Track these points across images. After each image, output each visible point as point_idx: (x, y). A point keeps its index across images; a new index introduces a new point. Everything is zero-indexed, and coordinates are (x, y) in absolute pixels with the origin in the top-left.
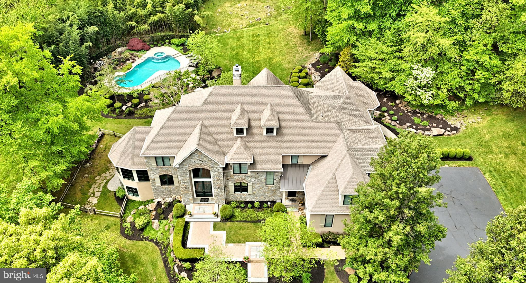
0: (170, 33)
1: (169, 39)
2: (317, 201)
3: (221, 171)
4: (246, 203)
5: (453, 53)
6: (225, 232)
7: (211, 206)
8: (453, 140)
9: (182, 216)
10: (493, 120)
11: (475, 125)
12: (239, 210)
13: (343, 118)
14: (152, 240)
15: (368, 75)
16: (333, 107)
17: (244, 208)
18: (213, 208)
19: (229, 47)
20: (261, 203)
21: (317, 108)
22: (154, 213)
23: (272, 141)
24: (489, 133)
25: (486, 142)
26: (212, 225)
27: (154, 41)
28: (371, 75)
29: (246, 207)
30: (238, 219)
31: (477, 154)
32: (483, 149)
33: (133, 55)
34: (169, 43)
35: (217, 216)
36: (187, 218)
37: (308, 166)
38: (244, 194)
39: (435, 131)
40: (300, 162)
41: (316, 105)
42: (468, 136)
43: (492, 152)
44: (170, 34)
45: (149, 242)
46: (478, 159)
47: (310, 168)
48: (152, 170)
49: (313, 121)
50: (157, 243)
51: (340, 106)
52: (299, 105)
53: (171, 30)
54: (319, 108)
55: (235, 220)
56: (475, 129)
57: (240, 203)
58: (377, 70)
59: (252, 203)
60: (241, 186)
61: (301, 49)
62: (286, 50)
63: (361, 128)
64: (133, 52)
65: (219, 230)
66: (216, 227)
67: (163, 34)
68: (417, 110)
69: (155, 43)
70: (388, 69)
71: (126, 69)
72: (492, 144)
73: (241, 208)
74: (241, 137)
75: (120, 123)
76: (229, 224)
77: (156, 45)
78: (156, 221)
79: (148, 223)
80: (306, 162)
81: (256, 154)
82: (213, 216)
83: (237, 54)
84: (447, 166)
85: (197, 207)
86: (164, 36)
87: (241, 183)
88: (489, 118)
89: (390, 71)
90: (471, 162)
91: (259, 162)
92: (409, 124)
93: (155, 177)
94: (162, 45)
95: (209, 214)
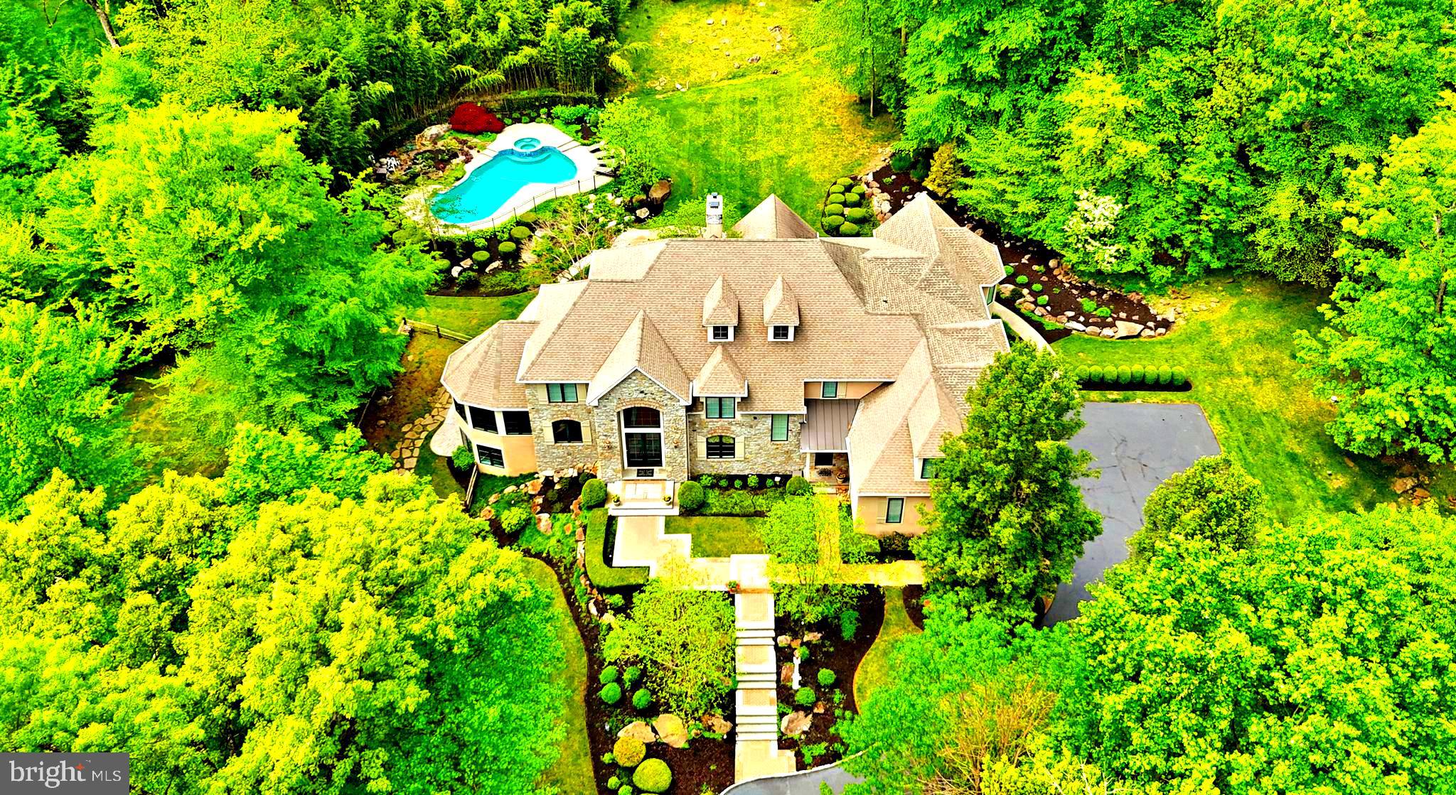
0: (550, 92)
1: (549, 106)
2: (872, 472)
3: (683, 412)
4: (731, 478)
5: (1157, 168)
6: (689, 536)
7: (658, 486)
8: (1158, 347)
9: (601, 504)
10: (1241, 304)
11: (1204, 317)
12: (717, 492)
13: (929, 304)
14: (538, 555)
15: (990, 206)
16: (909, 282)
17: (726, 489)
18: (664, 489)
20: (762, 478)
21: (875, 284)
22: (540, 500)
23: (785, 353)
24: (1230, 332)
25: (1222, 351)
26: (662, 521)
27: (512, 110)
28: (996, 206)
29: (731, 486)
30: (714, 510)
31: (1201, 377)
32: (1215, 367)
33: (464, 142)
34: (549, 115)
35: (672, 503)
36: (611, 508)
37: (856, 402)
38: (726, 459)
39: (1124, 328)
40: (842, 394)
41: (873, 278)
42: (1190, 339)
43: (1231, 373)
44: (550, 94)
45: (531, 559)
46: (1202, 387)
47: (862, 405)
48: (537, 411)
49: (867, 313)
50: (548, 561)
51: (923, 280)
52: (839, 277)
53: (553, 84)
54: (880, 284)
55: (708, 512)
56: (1203, 324)
57: (718, 477)
58: (1008, 197)
59: (744, 478)
60: (721, 443)
63: (961, 326)
64: (465, 137)
65: (675, 532)
66: (670, 526)
67: (535, 93)
68: (1091, 282)
69: (516, 115)
70: (1030, 194)
71: (451, 179)
72: (1234, 356)
73: (720, 488)
74: (724, 345)
75: (448, 306)
76: (696, 520)
77: (518, 121)
78: (545, 516)
79: (528, 522)
80: (852, 394)
81: (753, 379)
82: (664, 504)
84: (1139, 401)
85: (631, 486)
86: (537, 99)
87: (721, 437)
88: (1235, 301)
89: (1036, 198)
90: (1188, 393)
91: (759, 395)
92: (1070, 314)
93: (543, 425)
94: (532, 120)
95: (654, 500)
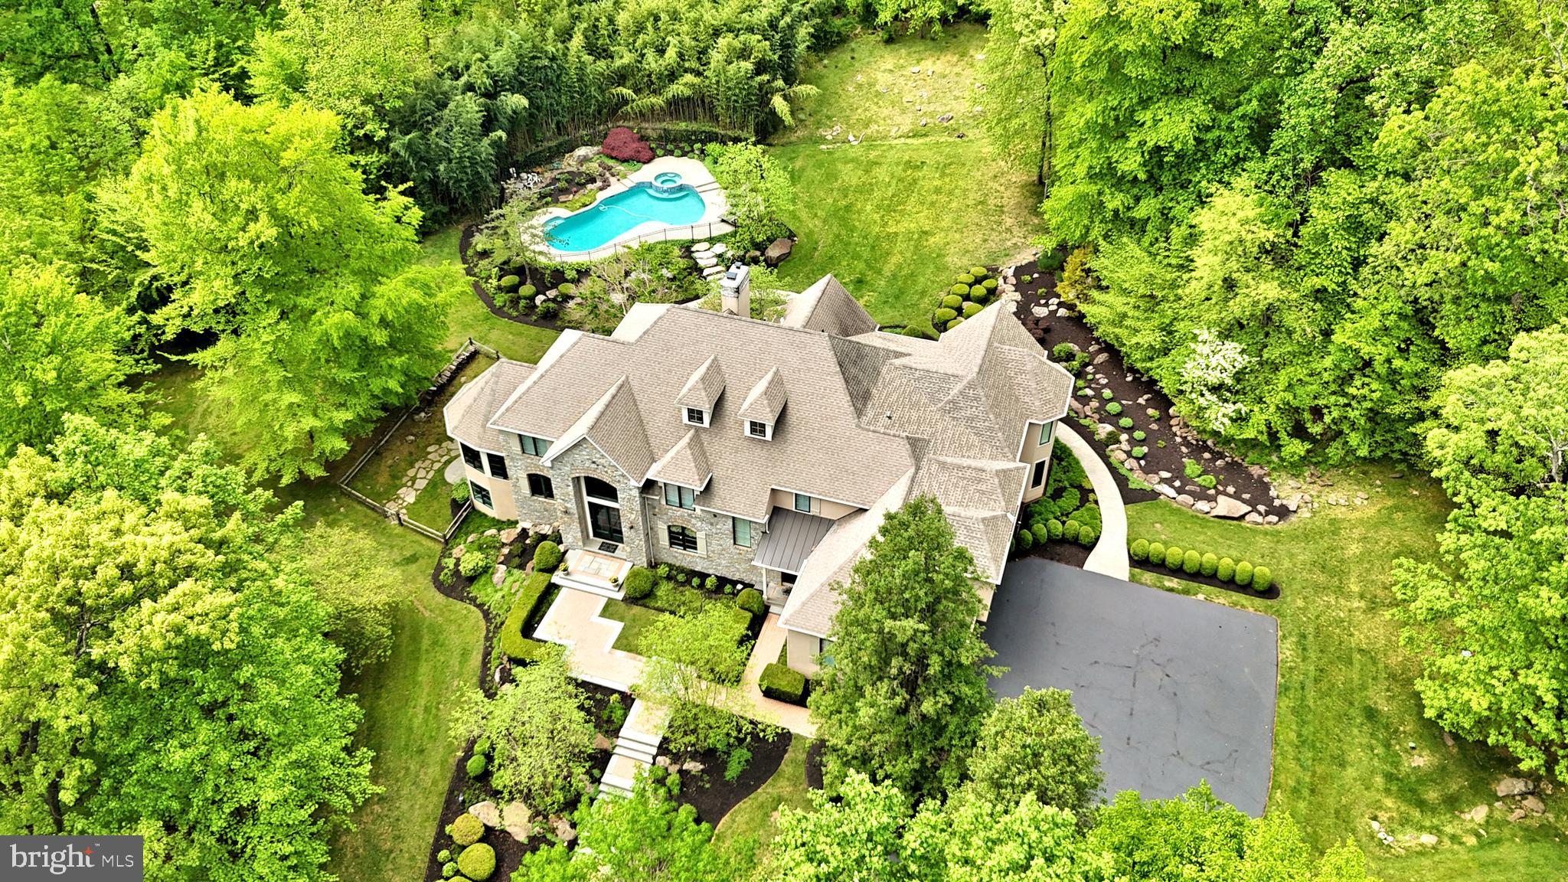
0: (707, 127)
1: (704, 142)
6: (622, 625)
7: (615, 564)
8: (1260, 539)
9: (551, 570)
11: (1339, 513)
12: (671, 585)
13: (945, 430)
14: (480, 606)
16: (933, 399)
17: (683, 584)
18: (620, 568)
19: (836, 185)
20: (722, 581)
22: (506, 551)
23: (759, 452)
24: (1364, 539)
25: (1342, 561)
26: (603, 602)
27: (668, 141)
29: (688, 582)
31: (1296, 586)
32: (1322, 579)
33: (609, 169)
34: (702, 151)
37: (830, 523)
38: (690, 552)
39: (1226, 505)
40: (815, 510)
41: (889, 387)
42: (1307, 536)
43: (1340, 591)
44: (707, 129)
45: (473, 608)
46: (1292, 601)
49: (858, 426)
50: (486, 614)
53: (715, 119)
54: (895, 397)
56: (1333, 522)
60: (683, 533)
61: (1009, 222)
62: (973, 216)
63: (966, 462)
64: (611, 163)
65: (611, 617)
66: (608, 611)
67: (694, 126)
68: (1210, 443)
69: (670, 147)
71: (578, 205)
72: (1355, 570)
73: (677, 581)
74: (697, 430)
75: (521, 334)
76: (637, 610)
77: (671, 153)
78: (503, 568)
79: (486, 570)
80: (827, 513)
81: (718, 473)
82: (610, 585)
83: (848, 208)
84: (1201, 597)
85: (588, 558)
86: (694, 133)
87: (683, 529)
90: (1269, 602)
91: (719, 488)
92: (1165, 475)
93: (519, 472)
94: (684, 154)
